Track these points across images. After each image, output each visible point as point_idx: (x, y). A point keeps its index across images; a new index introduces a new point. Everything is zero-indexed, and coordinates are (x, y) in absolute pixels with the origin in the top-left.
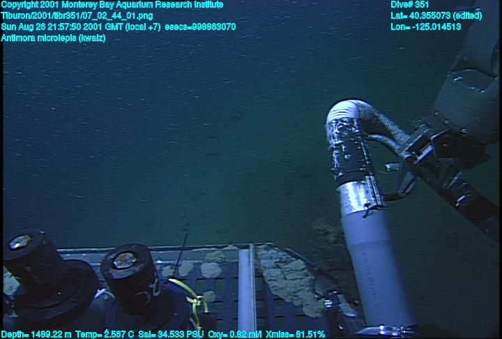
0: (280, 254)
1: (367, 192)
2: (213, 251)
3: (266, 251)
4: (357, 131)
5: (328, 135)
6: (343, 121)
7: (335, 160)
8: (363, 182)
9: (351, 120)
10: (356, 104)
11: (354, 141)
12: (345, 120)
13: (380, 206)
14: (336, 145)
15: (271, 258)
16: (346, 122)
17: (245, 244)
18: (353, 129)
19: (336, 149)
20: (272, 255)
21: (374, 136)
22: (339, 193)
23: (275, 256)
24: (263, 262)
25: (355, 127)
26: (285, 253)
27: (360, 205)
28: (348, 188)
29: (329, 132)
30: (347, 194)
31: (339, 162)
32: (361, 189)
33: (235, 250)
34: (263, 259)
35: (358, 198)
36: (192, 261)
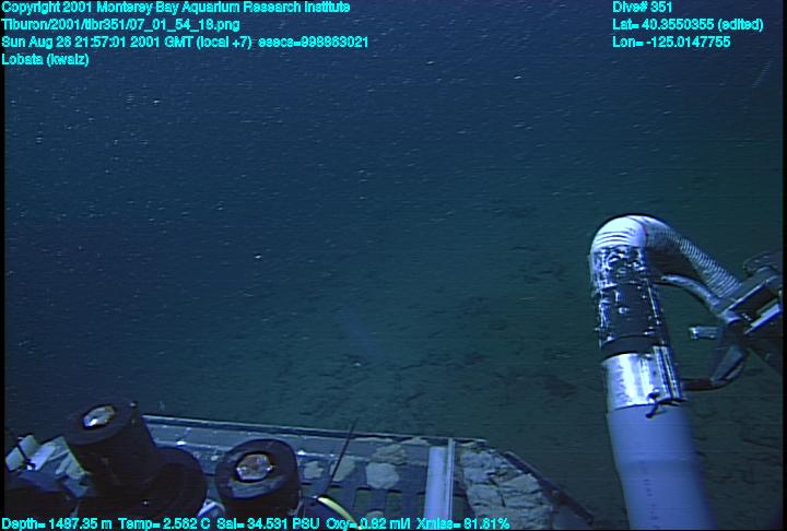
0: (498, 460)
1: (654, 373)
2: (389, 444)
3: (474, 454)
4: (642, 269)
5: (592, 273)
6: (619, 252)
8: (648, 355)
10: (642, 224)
11: (637, 285)
12: (622, 249)
13: (677, 400)
14: (604, 290)
15: (482, 466)
16: (623, 253)
17: (441, 438)
18: (635, 265)
19: (604, 296)
20: (485, 462)
21: (672, 279)
22: (605, 370)
23: (488, 464)
24: (467, 471)
26: (505, 460)
28: (621, 364)
29: (594, 267)
30: (619, 374)
31: (609, 319)
32: (644, 368)
33: (423, 446)
34: (468, 466)
35: (638, 382)
36: (352, 457)
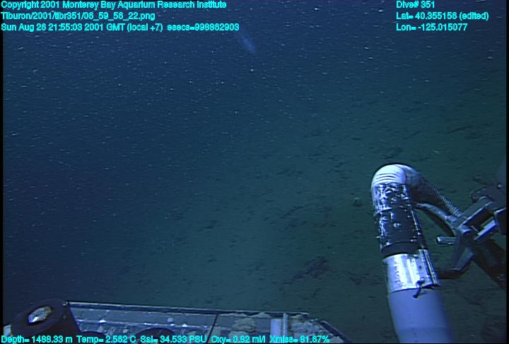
0: (317, 327)
1: (420, 268)
2: (243, 318)
3: (300, 323)
4: (407, 198)
5: (374, 200)
7: (382, 228)
9: (400, 187)
11: (403, 208)
12: (394, 185)
13: (436, 285)
14: (383, 211)
15: (306, 332)
16: (394, 187)
17: (278, 312)
18: (402, 196)
20: (308, 329)
23: (310, 330)
25: (404, 194)
26: (321, 327)
27: (410, 281)
28: (395, 260)
29: (375, 197)
31: (387, 231)
33: (266, 318)
34: (297, 332)
36: (220, 328)
